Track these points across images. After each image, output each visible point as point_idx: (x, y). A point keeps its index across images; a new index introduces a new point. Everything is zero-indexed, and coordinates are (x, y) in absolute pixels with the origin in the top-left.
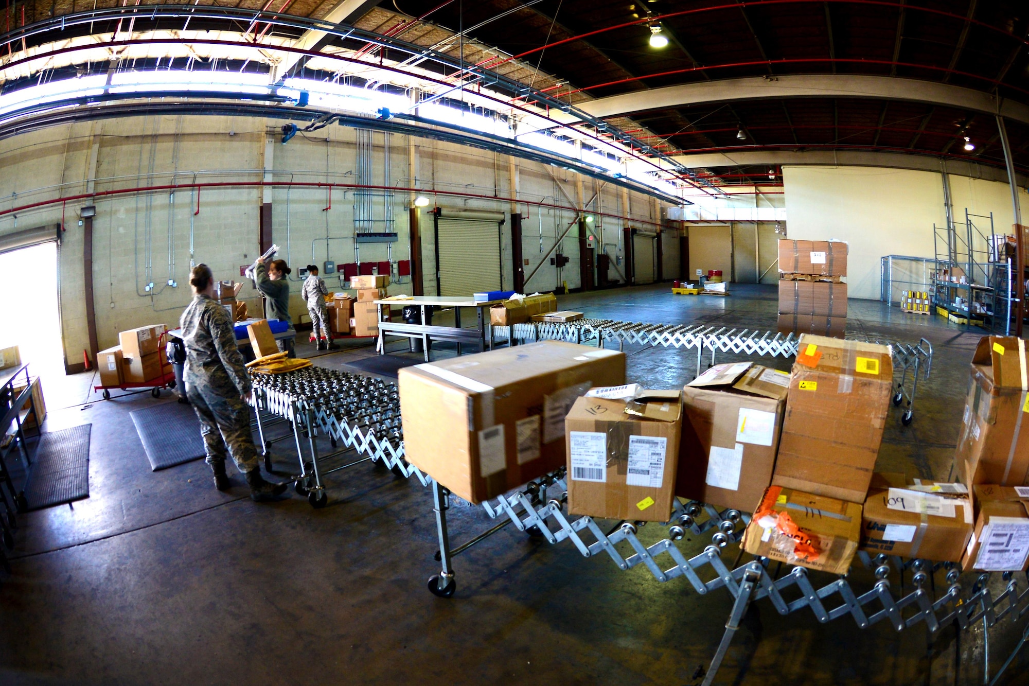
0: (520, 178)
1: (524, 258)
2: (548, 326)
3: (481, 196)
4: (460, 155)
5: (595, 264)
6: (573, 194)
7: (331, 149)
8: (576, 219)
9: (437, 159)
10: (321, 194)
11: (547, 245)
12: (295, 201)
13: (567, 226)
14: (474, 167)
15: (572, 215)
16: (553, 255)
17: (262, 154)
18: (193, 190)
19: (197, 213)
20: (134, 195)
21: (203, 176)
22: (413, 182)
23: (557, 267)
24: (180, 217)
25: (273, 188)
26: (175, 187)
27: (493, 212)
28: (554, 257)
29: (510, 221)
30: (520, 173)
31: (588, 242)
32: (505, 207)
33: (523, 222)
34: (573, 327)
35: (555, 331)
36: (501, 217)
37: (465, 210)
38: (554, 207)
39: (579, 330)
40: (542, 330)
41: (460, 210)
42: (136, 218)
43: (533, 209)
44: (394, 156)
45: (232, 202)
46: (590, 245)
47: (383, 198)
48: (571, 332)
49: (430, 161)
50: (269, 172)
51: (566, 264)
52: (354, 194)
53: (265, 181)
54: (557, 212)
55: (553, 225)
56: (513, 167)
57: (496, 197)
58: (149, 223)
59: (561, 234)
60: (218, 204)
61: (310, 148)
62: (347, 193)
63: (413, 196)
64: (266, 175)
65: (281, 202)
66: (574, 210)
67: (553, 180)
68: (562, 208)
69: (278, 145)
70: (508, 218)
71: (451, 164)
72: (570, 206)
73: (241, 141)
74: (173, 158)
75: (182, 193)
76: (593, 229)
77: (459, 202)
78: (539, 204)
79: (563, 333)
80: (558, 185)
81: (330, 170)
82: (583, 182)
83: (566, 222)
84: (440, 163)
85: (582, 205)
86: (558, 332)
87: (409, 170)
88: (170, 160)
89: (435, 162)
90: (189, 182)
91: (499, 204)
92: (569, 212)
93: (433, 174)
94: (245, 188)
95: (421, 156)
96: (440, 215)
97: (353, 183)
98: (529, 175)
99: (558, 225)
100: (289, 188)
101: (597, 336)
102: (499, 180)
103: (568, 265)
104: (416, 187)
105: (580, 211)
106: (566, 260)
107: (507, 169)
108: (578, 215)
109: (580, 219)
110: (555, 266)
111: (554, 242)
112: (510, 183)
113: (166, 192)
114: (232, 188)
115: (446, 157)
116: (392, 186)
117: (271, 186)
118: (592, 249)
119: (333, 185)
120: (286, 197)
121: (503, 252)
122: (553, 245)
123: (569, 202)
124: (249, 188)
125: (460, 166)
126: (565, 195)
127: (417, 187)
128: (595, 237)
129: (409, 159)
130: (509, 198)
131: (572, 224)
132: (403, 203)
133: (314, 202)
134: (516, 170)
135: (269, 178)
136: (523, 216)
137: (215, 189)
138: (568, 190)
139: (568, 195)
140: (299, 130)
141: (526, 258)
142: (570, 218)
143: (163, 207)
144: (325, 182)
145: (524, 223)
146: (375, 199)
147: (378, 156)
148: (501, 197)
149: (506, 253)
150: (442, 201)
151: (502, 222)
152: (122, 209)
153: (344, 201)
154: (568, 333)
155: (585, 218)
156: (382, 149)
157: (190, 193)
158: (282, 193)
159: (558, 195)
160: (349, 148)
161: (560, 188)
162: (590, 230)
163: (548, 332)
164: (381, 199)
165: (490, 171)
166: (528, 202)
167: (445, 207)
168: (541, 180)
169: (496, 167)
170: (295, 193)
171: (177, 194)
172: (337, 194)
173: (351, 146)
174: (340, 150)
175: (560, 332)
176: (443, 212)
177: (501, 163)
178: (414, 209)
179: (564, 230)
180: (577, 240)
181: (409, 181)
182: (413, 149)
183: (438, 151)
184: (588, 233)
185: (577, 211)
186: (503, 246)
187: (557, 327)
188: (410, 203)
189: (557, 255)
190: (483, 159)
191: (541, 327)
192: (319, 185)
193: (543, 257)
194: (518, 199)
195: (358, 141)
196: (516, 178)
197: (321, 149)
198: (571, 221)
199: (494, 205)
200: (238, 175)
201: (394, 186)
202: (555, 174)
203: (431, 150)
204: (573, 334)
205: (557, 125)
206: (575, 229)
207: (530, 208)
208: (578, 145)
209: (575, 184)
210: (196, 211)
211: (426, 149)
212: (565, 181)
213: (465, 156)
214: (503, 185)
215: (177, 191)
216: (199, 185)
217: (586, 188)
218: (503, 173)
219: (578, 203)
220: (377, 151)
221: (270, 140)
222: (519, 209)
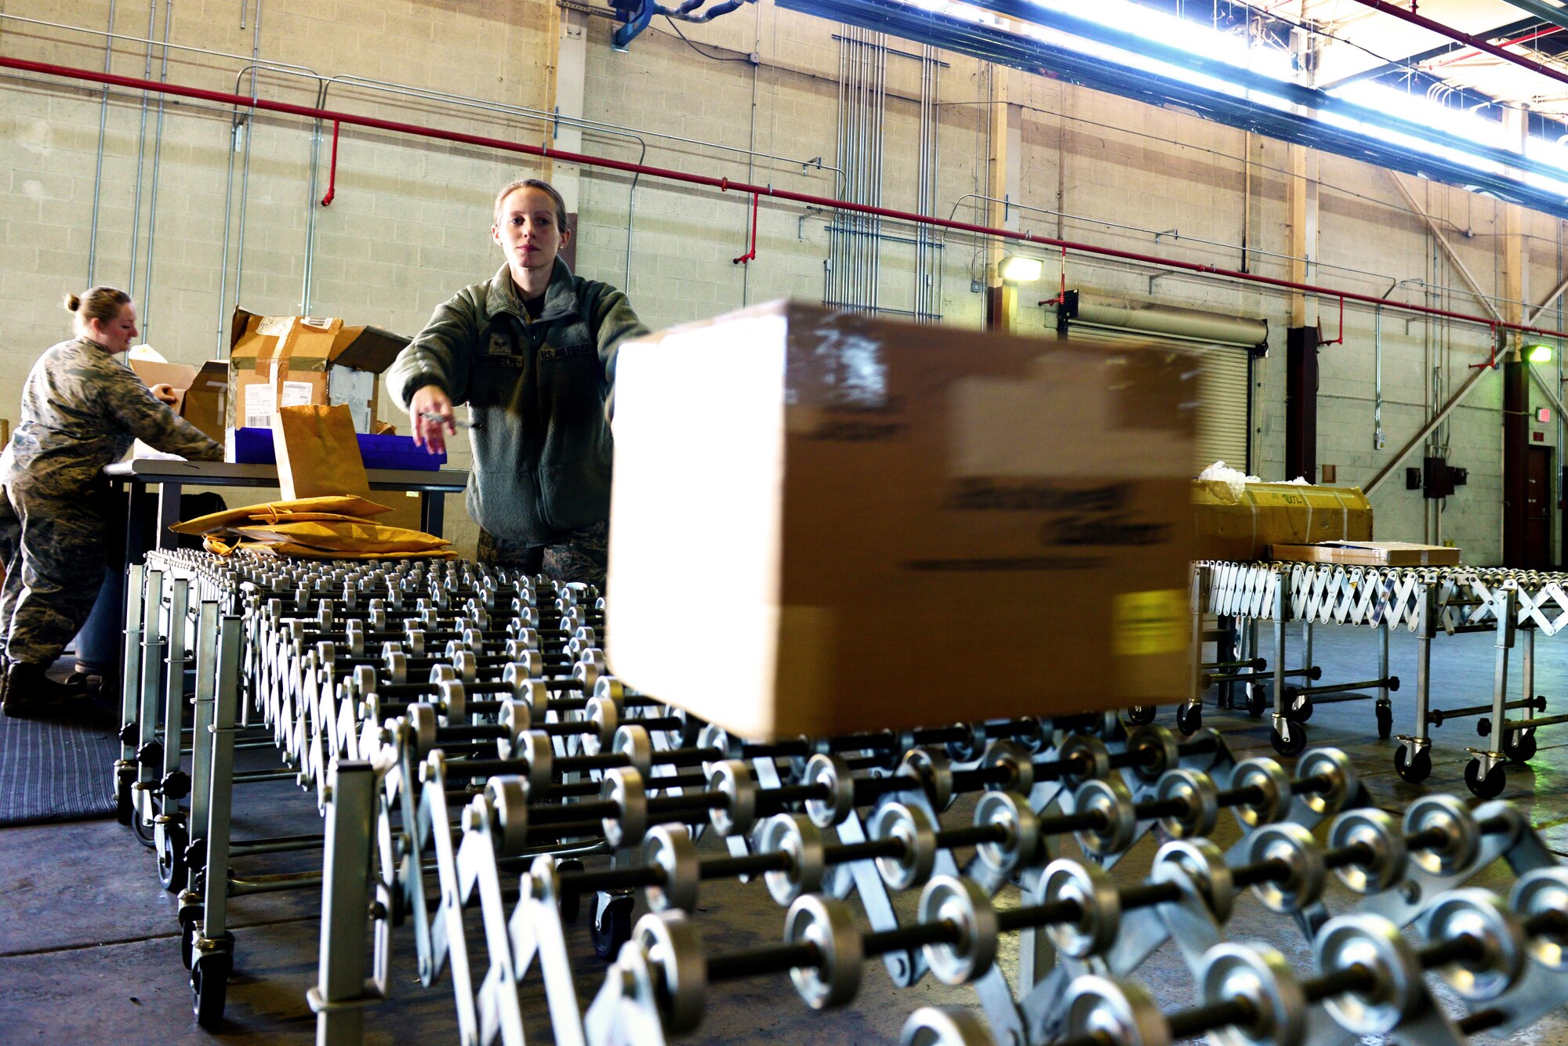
0: (1321, 223)
1: (1319, 461)
2: (1324, 575)
3: (1198, 268)
4: (1140, 143)
5: (1557, 497)
6: (1489, 278)
7: (761, 87)
8: (1495, 352)
9: (1072, 151)
10: (731, 214)
11: (1399, 429)
12: (649, 224)
13: (1466, 373)
14: (1181, 184)
15: (1486, 340)
16: (1414, 458)
17: (552, 69)
18: (318, 129)
19: (328, 201)
20: (91, 93)
21: (351, 96)
22: (1000, 209)
23: (1426, 496)
24: (267, 200)
25: (583, 173)
26: (248, 102)
27: (1232, 318)
28: (1419, 464)
29: (1283, 349)
30: (1322, 207)
31: (1534, 426)
32: (1272, 306)
33: (1324, 355)
34: (1410, 582)
35: (1349, 592)
36: (1256, 333)
37: (1149, 306)
38: (1427, 313)
39: (1433, 592)
40: (1305, 590)
41: (1134, 305)
42: (98, 169)
43: (1358, 318)
44: (947, 131)
45: (450, 193)
46: (1539, 436)
47: (910, 248)
48: (1403, 595)
49: (1053, 154)
50: (572, 123)
51: (1457, 490)
52: (828, 229)
53: (559, 146)
54: (1436, 330)
55: (1419, 370)
56: (1300, 186)
57: (1243, 273)
58: (146, 194)
59: (1445, 397)
60: (408, 188)
61: (700, 75)
62: (806, 223)
63: (999, 250)
64: (562, 131)
65: (608, 219)
66: (1492, 324)
67: (1427, 230)
68: (1450, 317)
69: (603, 50)
70: (1278, 340)
71: (1117, 170)
72: (1480, 315)
73: (481, 15)
74: (243, 16)
75: (275, 130)
76: (1553, 387)
77: (1134, 282)
78: (1379, 304)
79: (1374, 596)
80: (1441, 247)
81: (758, 149)
82: (1526, 237)
83: (1461, 362)
84: (1080, 162)
85: (1517, 309)
86: (1357, 597)
87: (991, 178)
88: (234, 22)
89: (1068, 159)
90: (308, 101)
91: (1254, 296)
92: (1474, 333)
93: (1060, 195)
94: (497, 158)
95: (1024, 139)
96: (1075, 313)
97: (828, 196)
98: (1349, 214)
99: (1436, 371)
100: (635, 182)
101: (1500, 612)
102: (1256, 226)
103: (1461, 494)
104: (1007, 227)
105: (1513, 327)
106: (1458, 477)
107: (1282, 193)
108: (1503, 342)
109: (1510, 355)
110: (1420, 493)
111: (1419, 419)
112: (1291, 237)
113: (220, 113)
114: (455, 151)
115: (1101, 149)
116: (938, 216)
117: (577, 167)
118: (1548, 451)
119: (766, 192)
120: (624, 208)
121: (1257, 439)
122: (1414, 431)
123: (1477, 300)
124: (507, 160)
125: (1142, 176)
126: (1463, 281)
127: (1011, 226)
128: (1559, 412)
129: (990, 144)
130: (1286, 279)
131: (1482, 367)
132: (970, 271)
133: (707, 233)
134: (1310, 195)
135: (569, 141)
136: (1325, 338)
137: (395, 142)
138: (1474, 264)
139: (1472, 277)
140: (662, 11)
141: (1329, 462)
142: (1477, 351)
143: (202, 156)
144: (745, 182)
145: (1327, 358)
146: (886, 248)
147: (901, 128)
148: (1262, 274)
149: (1268, 441)
150: (1084, 274)
151: (1257, 350)
152: (41, 127)
153: (799, 244)
154: (1393, 599)
155: (1526, 350)
156: (914, 106)
157: (309, 136)
158: (611, 195)
159: (1441, 279)
160: (818, 92)
161: (1448, 257)
162: (1543, 391)
163: (1325, 594)
164: (907, 252)
165: (1230, 198)
166: (1342, 295)
167: (1090, 292)
168: (1385, 230)
169: (1249, 185)
170: (652, 201)
171: (260, 130)
172: (775, 221)
173: (823, 87)
174: (788, 93)
175: (1366, 595)
176: (1085, 305)
177: (1265, 174)
178: (1000, 290)
179: (1454, 389)
180: (1499, 419)
181: (988, 210)
182: (1002, 115)
183: (1077, 127)
184: (1534, 399)
185: (1501, 329)
186: (1258, 421)
187: (1354, 578)
188: (988, 271)
189: (1427, 461)
190: (1207, 159)
191: (1302, 579)
192: (725, 185)
193: (1383, 462)
194: (1310, 282)
195: (843, 74)
196: (1309, 224)
197: (735, 83)
198: (1481, 360)
199: (1235, 298)
200: (472, 117)
201: (946, 218)
202: (1434, 215)
203: (1055, 122)
204: (1412, 601)
205: (1449, 40)
206: (1492, 385)
207: (1348, 313)
208: (1515, 119)
209: (1498, 247)
210: (323, 193)
211: (1042, 119)
212: (1465, 234)
213: (1155, 146)
214: (1269, 240)
215: (259, 119)
216: (338, 118)
217: (1534, 257)
218: (1267, 204)
219: (1506, 306)
220: (900, 111)
221: (575, 28)
222: (1311, 312)
